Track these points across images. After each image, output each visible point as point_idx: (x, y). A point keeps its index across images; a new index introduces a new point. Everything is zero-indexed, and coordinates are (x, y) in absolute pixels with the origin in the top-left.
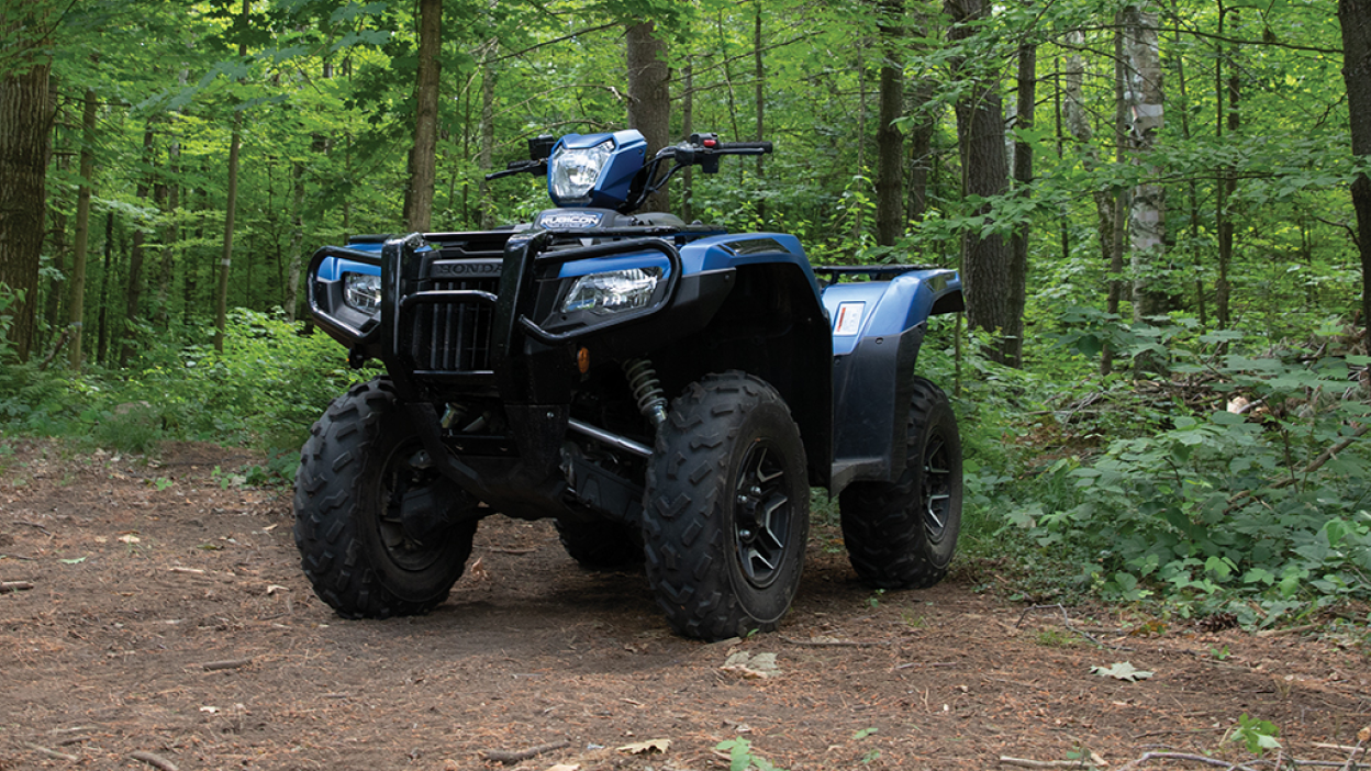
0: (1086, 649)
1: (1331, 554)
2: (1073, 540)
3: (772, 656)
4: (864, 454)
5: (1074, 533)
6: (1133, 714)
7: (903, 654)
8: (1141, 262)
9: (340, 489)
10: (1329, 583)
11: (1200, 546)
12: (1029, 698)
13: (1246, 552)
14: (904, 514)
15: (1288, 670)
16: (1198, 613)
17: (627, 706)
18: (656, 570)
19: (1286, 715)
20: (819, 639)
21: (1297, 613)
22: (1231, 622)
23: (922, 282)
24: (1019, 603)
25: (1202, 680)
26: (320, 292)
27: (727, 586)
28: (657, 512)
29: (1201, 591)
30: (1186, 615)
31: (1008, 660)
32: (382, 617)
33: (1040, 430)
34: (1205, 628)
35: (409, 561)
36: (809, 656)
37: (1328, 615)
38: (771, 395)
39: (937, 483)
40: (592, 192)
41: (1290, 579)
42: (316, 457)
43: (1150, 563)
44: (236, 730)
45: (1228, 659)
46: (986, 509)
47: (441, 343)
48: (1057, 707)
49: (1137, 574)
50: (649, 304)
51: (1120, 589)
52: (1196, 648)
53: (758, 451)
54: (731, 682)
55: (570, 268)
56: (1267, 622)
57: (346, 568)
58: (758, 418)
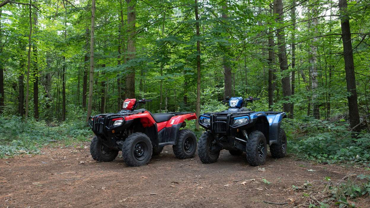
0: (306, 167)
1: (342, 154)
2: (303, 151)
3: (264, 168)
4: (273, 140)
5: (304, 150)
6: (312, 176)
7: (281, 168)
8: (314, 99)
9: (204, 147)
10: (341, 158)
11: (323, 152)
12: (299, 174)
13: (329, 153)
14: (279, 148)
15: (334, 170)
16: (322, 162)
17: (247, 175)
18: (248, 157)
19: (333, 176)
20: (270, 166)
21: (337, 162)
22: (327, 163)
23: (281, 115)
24: (296, 160)
25: (322, 172)
26: (201, 121)
27: (257, 159)
28: (248, 150)
29: (322, 159)
30: (320, 162)
31: (295, 169)
32: (209, 163)
33: (297, 130)
34: (323, 164)
35: (212, 156)
36: (269, 168)
37: (341, 162)
38: (262, 134)
39: (283, 143)
40: (236, 106)
41: (336, 157)
42: (201, 143)
43: (315, 155)
44: (201, 179)
45: (326, 169)
46: (290, 146)
47: (218, 128)
48: (302, 175)
49: (313, 156)
50: (246, 123)
51: (311, 158)
52: (321, 167)
53: (260, 141)
54: (259, 172)
55: (235, 118)
56: (332, 163)
57: (205, 157)
58: (260, 137)
